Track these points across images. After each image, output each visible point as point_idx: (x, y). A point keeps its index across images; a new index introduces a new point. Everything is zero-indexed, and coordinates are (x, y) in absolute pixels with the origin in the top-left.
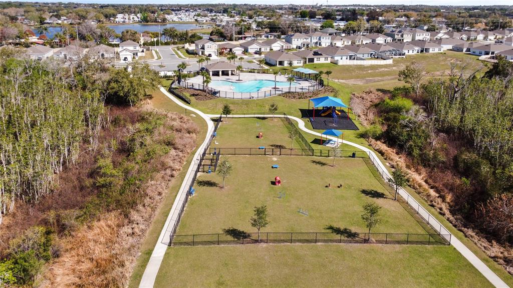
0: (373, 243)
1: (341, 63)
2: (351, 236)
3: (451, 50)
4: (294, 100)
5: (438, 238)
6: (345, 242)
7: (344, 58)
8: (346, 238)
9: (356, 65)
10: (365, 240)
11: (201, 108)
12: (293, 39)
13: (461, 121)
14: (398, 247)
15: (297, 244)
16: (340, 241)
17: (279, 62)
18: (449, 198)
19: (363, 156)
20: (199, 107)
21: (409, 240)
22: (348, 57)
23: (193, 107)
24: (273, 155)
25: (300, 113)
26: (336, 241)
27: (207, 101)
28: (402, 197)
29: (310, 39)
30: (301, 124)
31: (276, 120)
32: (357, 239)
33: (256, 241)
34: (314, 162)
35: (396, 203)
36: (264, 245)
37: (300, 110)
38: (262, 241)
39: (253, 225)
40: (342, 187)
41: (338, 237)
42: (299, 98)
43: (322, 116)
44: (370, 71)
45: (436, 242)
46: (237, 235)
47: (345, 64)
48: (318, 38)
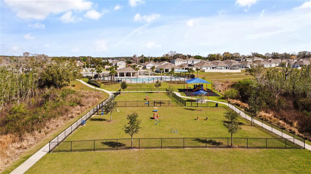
0: (236, 148)
1: (206, 71)
2: (215, 144)
3: (278, 66)
4: (174, 84)
5: (293, 145)
6: (210, 147)
7: (209, 68)
8: (211, 145)
9: (217, 72)
10: (228, 146)
11: (107, 89)
12: (176, 62)
13: (293, 88)
14: (258, 150)
15: (167, 149)
16: (206, 147)
17: (165, 70)
18: (295, 124)
19: (224, 106)
20: (106, 88)
21: (268, 146)
22: (212, 68)
23: (102, 88)
24: (154, 106)
25: (178, 90)
26: (202, 147)
27: (112, 85)
28: (256, 124)
29: (186, 62)
30: (178, 94)
31: (160, 93)
32: (221, 146)
33: (129, 148)
34: (186, 109)
35: (253, 127)
36: (136, 150)
37: (178, 89)
38: (134, 147)
39: (127, 132)
40: (208, 120)
41: (204, 145)
42: (178, 84)
43: (193, 91)
44: (226, 75)
45: (292, 148)
46: (114, 145)
47: (209, 71)
48: (192, 61)
